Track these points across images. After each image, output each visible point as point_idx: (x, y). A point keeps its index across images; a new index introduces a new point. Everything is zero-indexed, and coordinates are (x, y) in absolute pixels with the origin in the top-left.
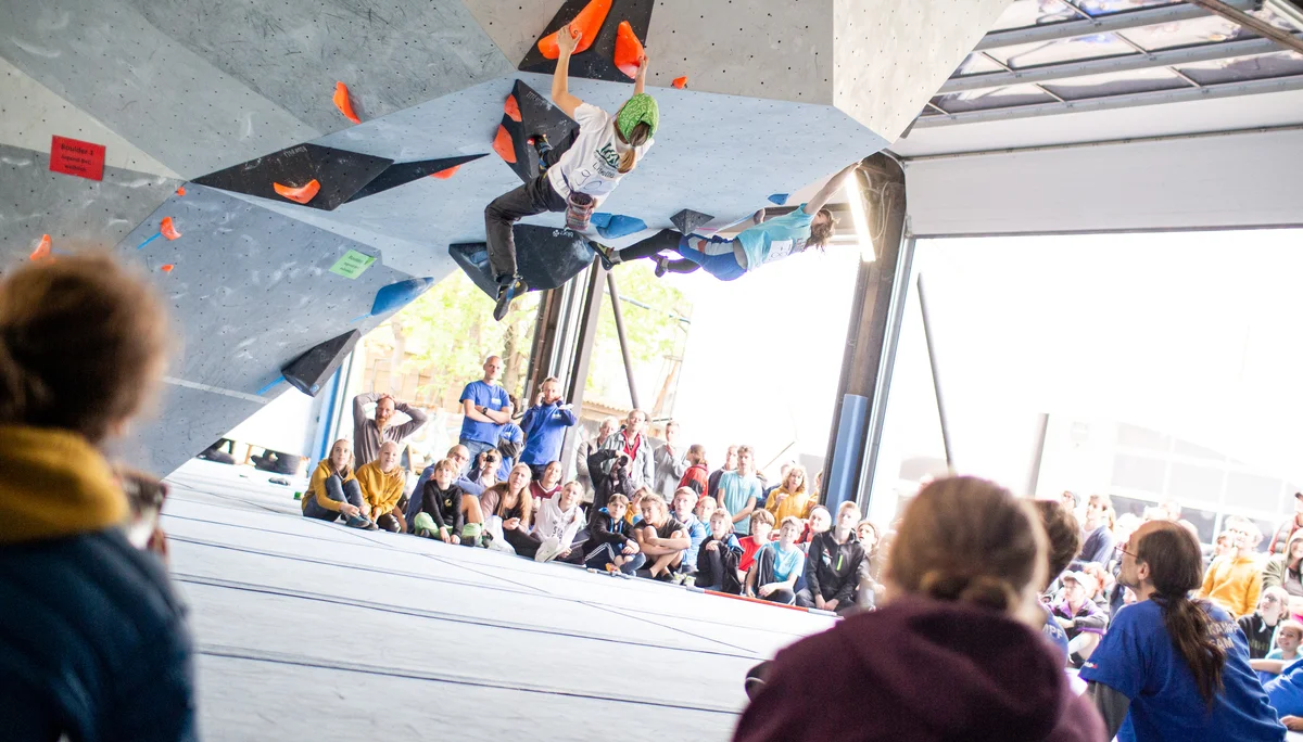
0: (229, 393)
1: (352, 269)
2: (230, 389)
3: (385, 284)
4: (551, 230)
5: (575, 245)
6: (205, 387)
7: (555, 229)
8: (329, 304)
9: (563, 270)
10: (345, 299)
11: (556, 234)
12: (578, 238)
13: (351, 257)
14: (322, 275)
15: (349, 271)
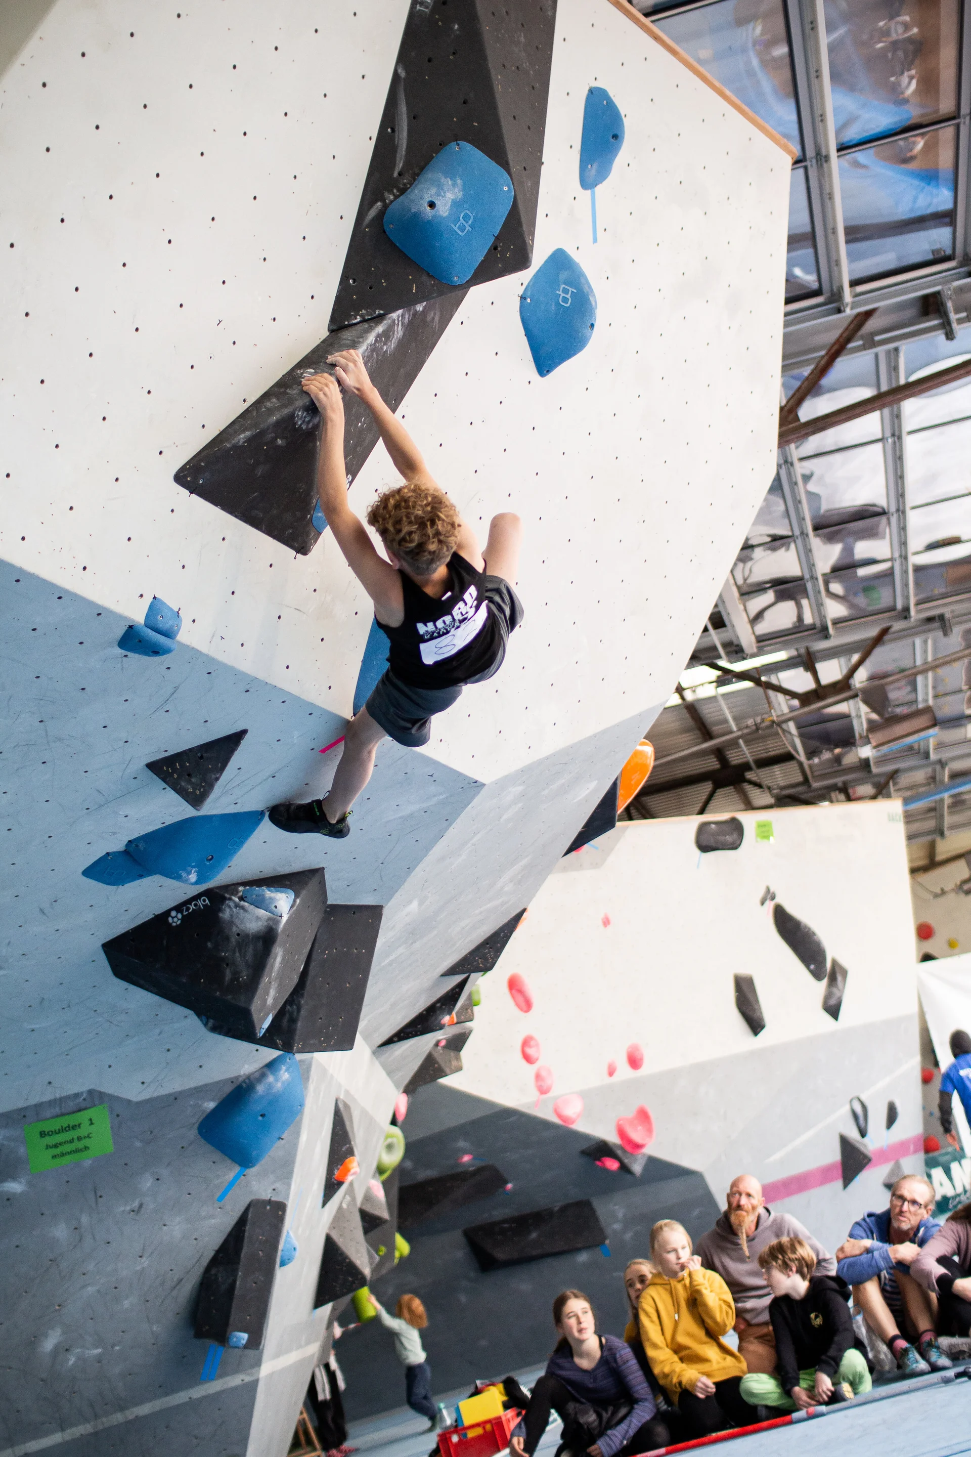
0: (144, 1409)
1: (80, 1145)
2: (136, 1404)
3: (197, 1119)
4: (161, 919)
5: (226, 915)
6: (83, 1429)
7: (167, 913)
8: (128, 1208)
9: (236, 975)
10: (147, 1182)
11: (175, 919)
12: (225, 899)
13: (43, 1134)
14: (30, 1184)
15: (77, 1151)
